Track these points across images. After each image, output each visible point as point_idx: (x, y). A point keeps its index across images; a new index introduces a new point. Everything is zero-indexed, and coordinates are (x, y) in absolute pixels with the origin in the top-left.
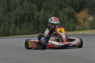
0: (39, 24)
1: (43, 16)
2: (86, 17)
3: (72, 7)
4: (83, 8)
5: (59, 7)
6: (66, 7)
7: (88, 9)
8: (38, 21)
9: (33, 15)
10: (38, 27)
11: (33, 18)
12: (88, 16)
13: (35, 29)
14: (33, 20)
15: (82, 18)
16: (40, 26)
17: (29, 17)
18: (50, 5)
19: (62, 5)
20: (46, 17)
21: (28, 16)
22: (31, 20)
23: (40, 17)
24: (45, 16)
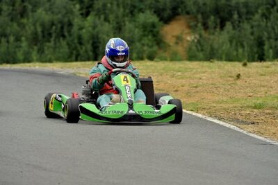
0: (81, 43)
1: (90, 29)
2: (182, 33)
3: (155, 12)
4: (178, 14)
5: (127, 11)
6: (143, 12)
7: (188, 16)
8: (80, 38)
9: (70, 25)
10: (78, 51)
11: (69, 32)
12: (187, 31)
13: (72, 53)
14: (70, 35)
15: (173, 36)
16: (81, 48)
17: (62, 28)
18: (109, 5)
19: (134, 7)
20: (96, 30)
21: (59, 26)
22: (66, 34)
23: (84, 31)
24: (94, 27)
